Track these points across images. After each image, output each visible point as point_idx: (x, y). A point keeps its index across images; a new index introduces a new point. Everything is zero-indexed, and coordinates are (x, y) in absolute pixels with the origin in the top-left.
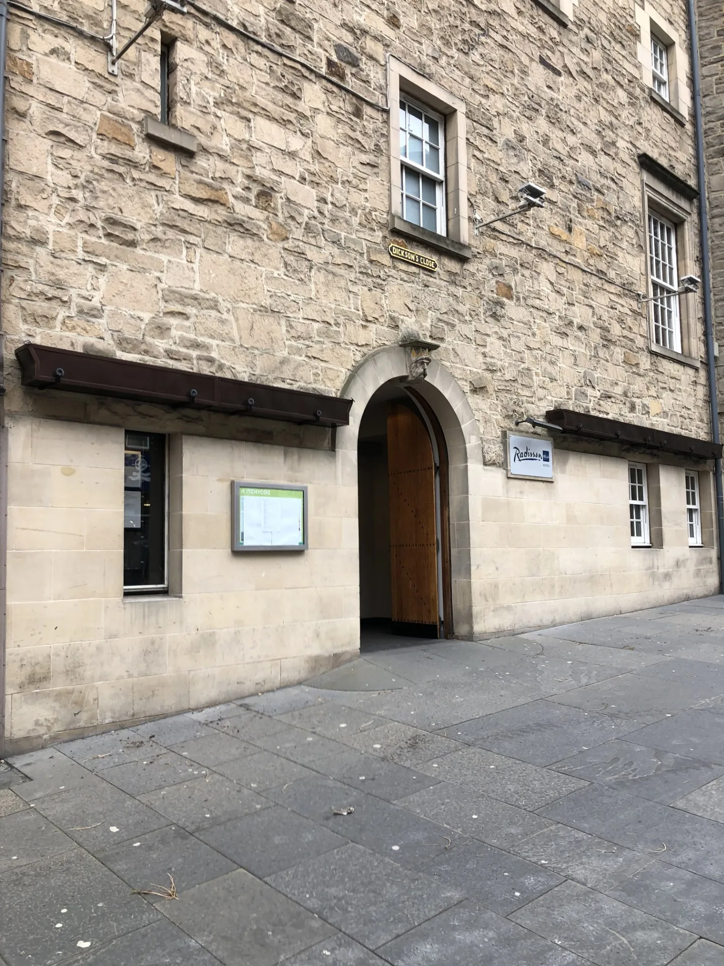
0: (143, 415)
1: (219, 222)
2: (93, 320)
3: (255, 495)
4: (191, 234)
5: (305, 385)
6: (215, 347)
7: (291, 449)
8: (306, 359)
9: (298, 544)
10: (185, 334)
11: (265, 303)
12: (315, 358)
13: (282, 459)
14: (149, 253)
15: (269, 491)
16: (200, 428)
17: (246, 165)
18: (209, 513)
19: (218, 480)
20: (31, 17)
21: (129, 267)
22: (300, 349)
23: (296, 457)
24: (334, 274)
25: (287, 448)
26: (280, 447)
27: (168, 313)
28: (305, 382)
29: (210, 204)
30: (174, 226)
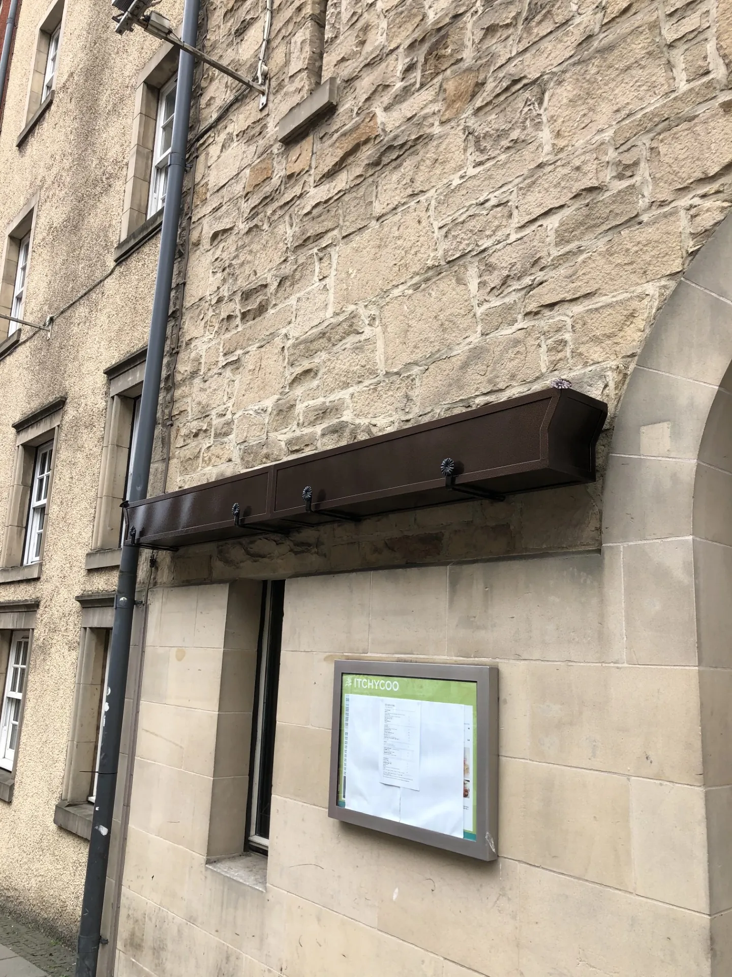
0: (256, 557)
1: (361, 176)
2: (226, 439)
3: (371, 692)
4: (327, 232)
5: (524, 388)
6: (348, 401)
7: (468, 569)
8: (527, 323)
10: (311, 403)
11: (435, 258)
13: (444, 597)
14: (280, 306)
17: (411, 29)
18: (310, 727)
19: (326, 659)
20: (208, 134)
21: (258, 345)
22: (510, 308)
23: (478, 588)
24: (610, 48)
25: (457, 568)
26: (442, 569)
27: (293, 381)
28: (524, 382)
29: (351, 159)
30: (305, 241)
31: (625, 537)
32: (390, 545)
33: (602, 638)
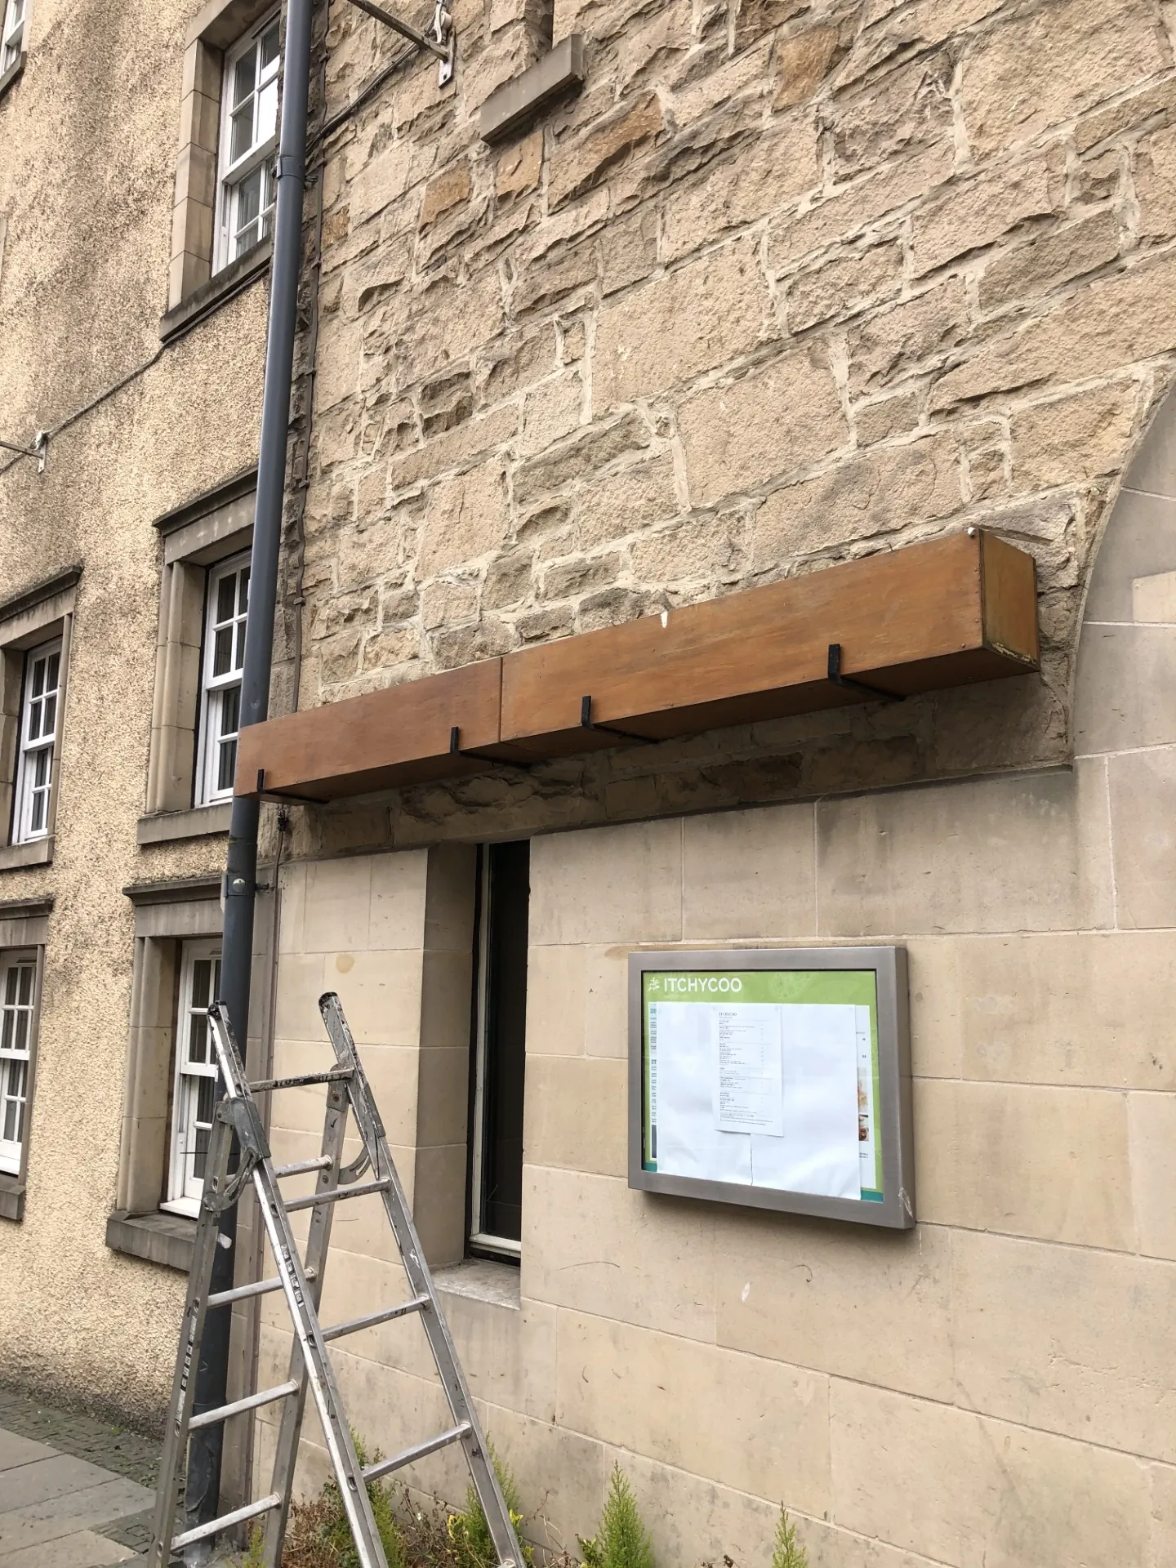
0: (472, 806)
2: (405, 624)
4: (574, 288)
5: (933, 528)
6: (626, 555)
7: (851, 806)
8: (935, 428)
9: (856, 1196)
10: (559, 561)
11: (772, 327)
12: (975, 400)
13: (810, 849)
14: (495, 408)
15: (736, 978)
16: (576, 805)
18: (585, 1057)
19: (608, 954)
20: (343, 127)
21: (457, 470)
22: (906, 404)
23: (868, 833)
25: (831, 805)
26: (805, 807)
27: (525, 527)
28: (933, 518)
29: (614, 170)
30: (536, 302)
31: (1111, 744)
32: (710, 777)
33: (1077, 894)
